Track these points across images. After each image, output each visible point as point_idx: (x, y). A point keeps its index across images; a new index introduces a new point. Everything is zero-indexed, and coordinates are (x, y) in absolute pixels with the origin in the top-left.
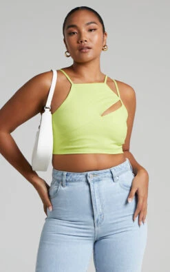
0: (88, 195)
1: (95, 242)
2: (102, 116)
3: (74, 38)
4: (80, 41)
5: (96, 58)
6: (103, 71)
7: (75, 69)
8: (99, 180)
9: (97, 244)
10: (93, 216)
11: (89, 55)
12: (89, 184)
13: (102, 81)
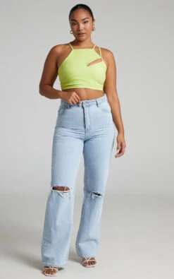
0: (82, 115)
1: (85, 142)
3: (75, 27)
4: (78, 30)
5: (89, 36)
6: (93, 41)
8: (89, 106)
9: (86, 144)
10: (85, 127)
11: (84, 37)
12: (83, 108)
13: (92, 48)
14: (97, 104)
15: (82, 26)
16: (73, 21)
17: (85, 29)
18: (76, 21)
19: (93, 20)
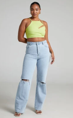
2: (39, 28)
3: (33, 12)
4: (34, 13)
5: (38, 16)
6: (39, 18)
7: (32, 18)
8: (39, 44)
12: (37, 45)
13: (39, 20)
14: (43, 44)
15: (35, 11)
16: (32, 9)
17: (36, 13)
18: (33, 9)
19: (40, 9)
